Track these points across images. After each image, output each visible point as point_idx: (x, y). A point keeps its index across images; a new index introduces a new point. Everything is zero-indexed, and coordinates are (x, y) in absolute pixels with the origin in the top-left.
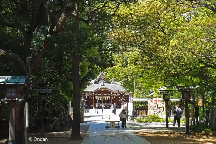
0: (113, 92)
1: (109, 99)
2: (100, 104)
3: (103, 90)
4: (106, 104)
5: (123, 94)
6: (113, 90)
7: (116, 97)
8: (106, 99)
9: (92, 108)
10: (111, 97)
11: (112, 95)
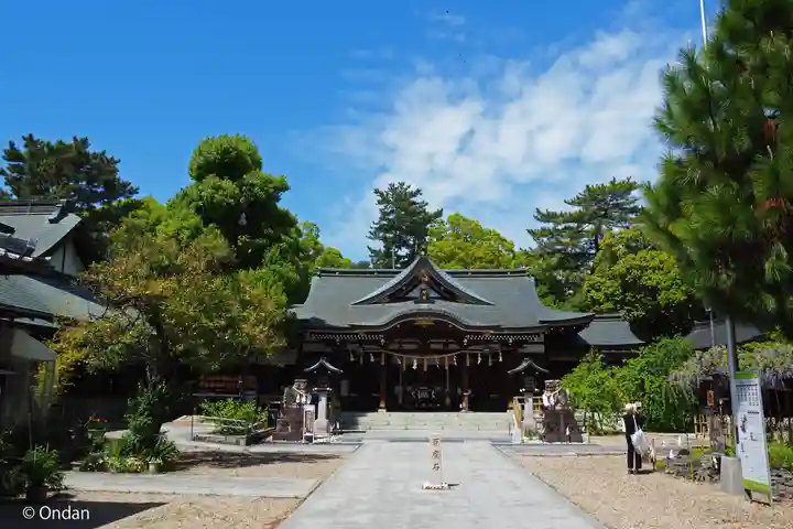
0: (475, 334)
1: (451, 366)
2: (409, 388)
3: (424, 323)
4: (438, 389)
5: (519, 344)
6: (472, 323)
7: (485, 357)
8: (442, 366)
9: (374, 409)
10: (461, 358)
11: (465, 348)
